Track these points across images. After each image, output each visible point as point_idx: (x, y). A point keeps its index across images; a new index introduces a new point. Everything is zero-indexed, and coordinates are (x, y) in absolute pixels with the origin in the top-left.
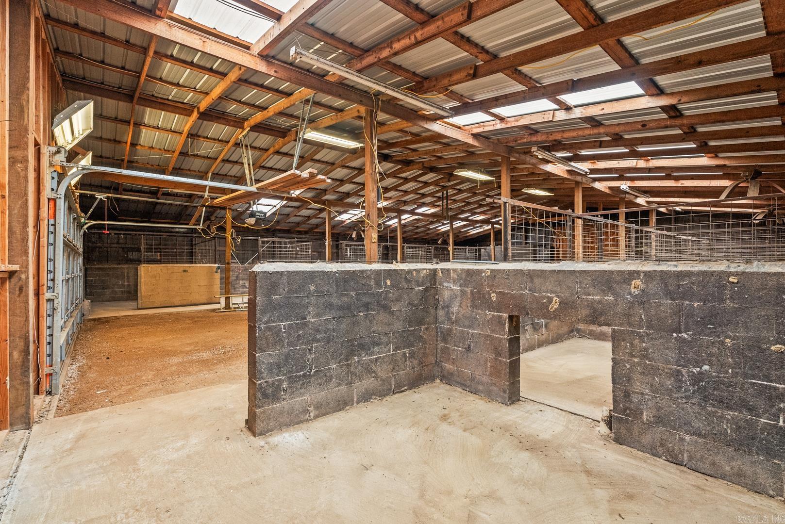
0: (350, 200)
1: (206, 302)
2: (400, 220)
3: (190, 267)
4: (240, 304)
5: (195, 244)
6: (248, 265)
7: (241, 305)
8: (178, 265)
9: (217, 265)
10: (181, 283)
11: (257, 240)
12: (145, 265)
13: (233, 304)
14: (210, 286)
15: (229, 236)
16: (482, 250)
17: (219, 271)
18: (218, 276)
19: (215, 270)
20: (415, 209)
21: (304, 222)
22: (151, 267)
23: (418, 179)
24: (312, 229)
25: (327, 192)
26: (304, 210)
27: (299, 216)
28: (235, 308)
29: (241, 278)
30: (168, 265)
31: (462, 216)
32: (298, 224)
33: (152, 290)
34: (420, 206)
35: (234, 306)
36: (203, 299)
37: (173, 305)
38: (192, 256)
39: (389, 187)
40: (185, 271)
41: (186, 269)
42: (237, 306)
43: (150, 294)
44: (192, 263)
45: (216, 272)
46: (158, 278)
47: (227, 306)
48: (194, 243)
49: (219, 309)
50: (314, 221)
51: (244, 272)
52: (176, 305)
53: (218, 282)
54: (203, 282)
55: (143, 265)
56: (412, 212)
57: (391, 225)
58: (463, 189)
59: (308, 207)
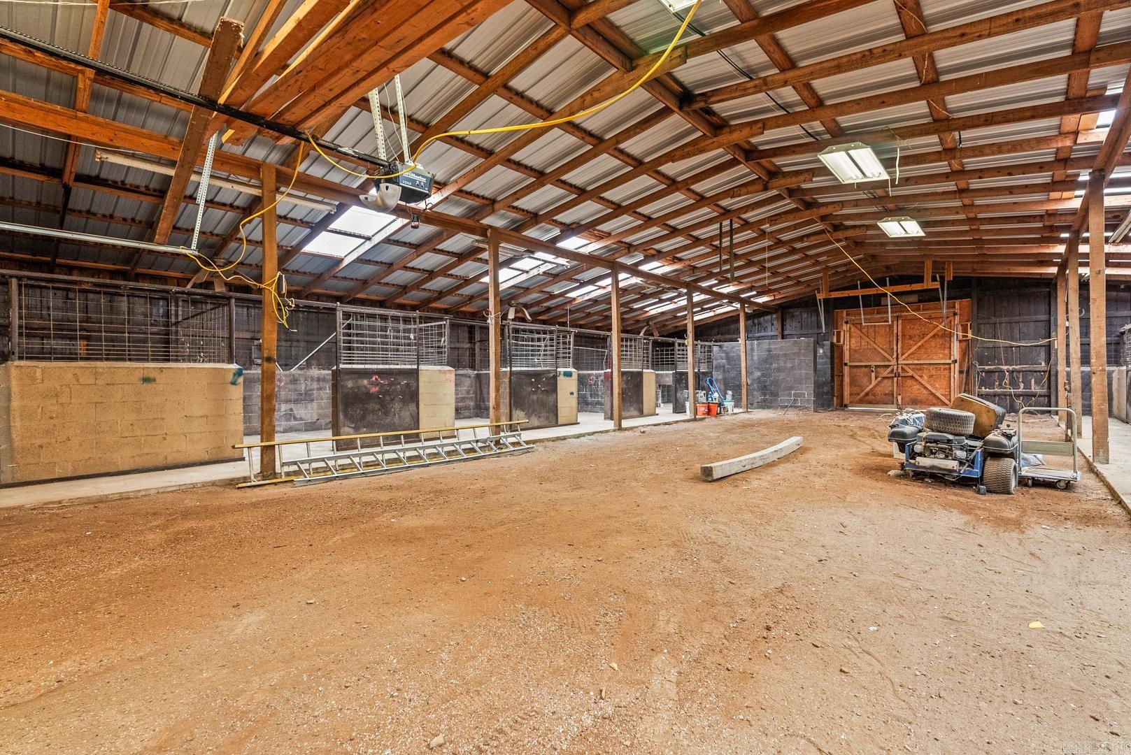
0: (532, 233)
1: (206, 457)
2: (616, 282)
3: (161, 369)
4: (302, 462)
5: (177, 323)
6: (300, 372)
7: (305, 466)
8: (128, 364)
9: (235, 366)
10: (138, 411)
11: (335, 310)
12: (23, 363)
13: (283, 465)
14: (218, 416)
15: (273, 289)
16: (715, 349)
17: (241, 380)
18: (237, 392)
19: (230, 377)
20: (640, 263)
21: (417, 285)
22: (43, 370)
23: (638, 210)
24: (429, 300)
25: (497, 206)
26: (428, 255)
27: (413, 269)
28: (288, 474)
29: (283, 398)
30: (99, 364)
31: (704, 284)
32: (405, 289)
33: (47, 432)
34: (649, 258)
35: (286, 469)
36: (198, 452)
37: (112, 469)
38: (167, 342)
39: (624, 204)
40: (146, 380)
41: (152, 376)
42: (295, 468)
43: (39, 442)
44: (168, 360)
45: (234, 383)
46: (64, 399)
47: (268, 471)
48: (173, 320)
49: (245, 479)
50: (440, 283)
51: (291, 387)
52: (121, 468)
53: (238, 407)
54: (199, 408)
55: (17, 363)
56: (633, 270)
57: (574, 299)
58: (702, 237)
59: (438, 247)
